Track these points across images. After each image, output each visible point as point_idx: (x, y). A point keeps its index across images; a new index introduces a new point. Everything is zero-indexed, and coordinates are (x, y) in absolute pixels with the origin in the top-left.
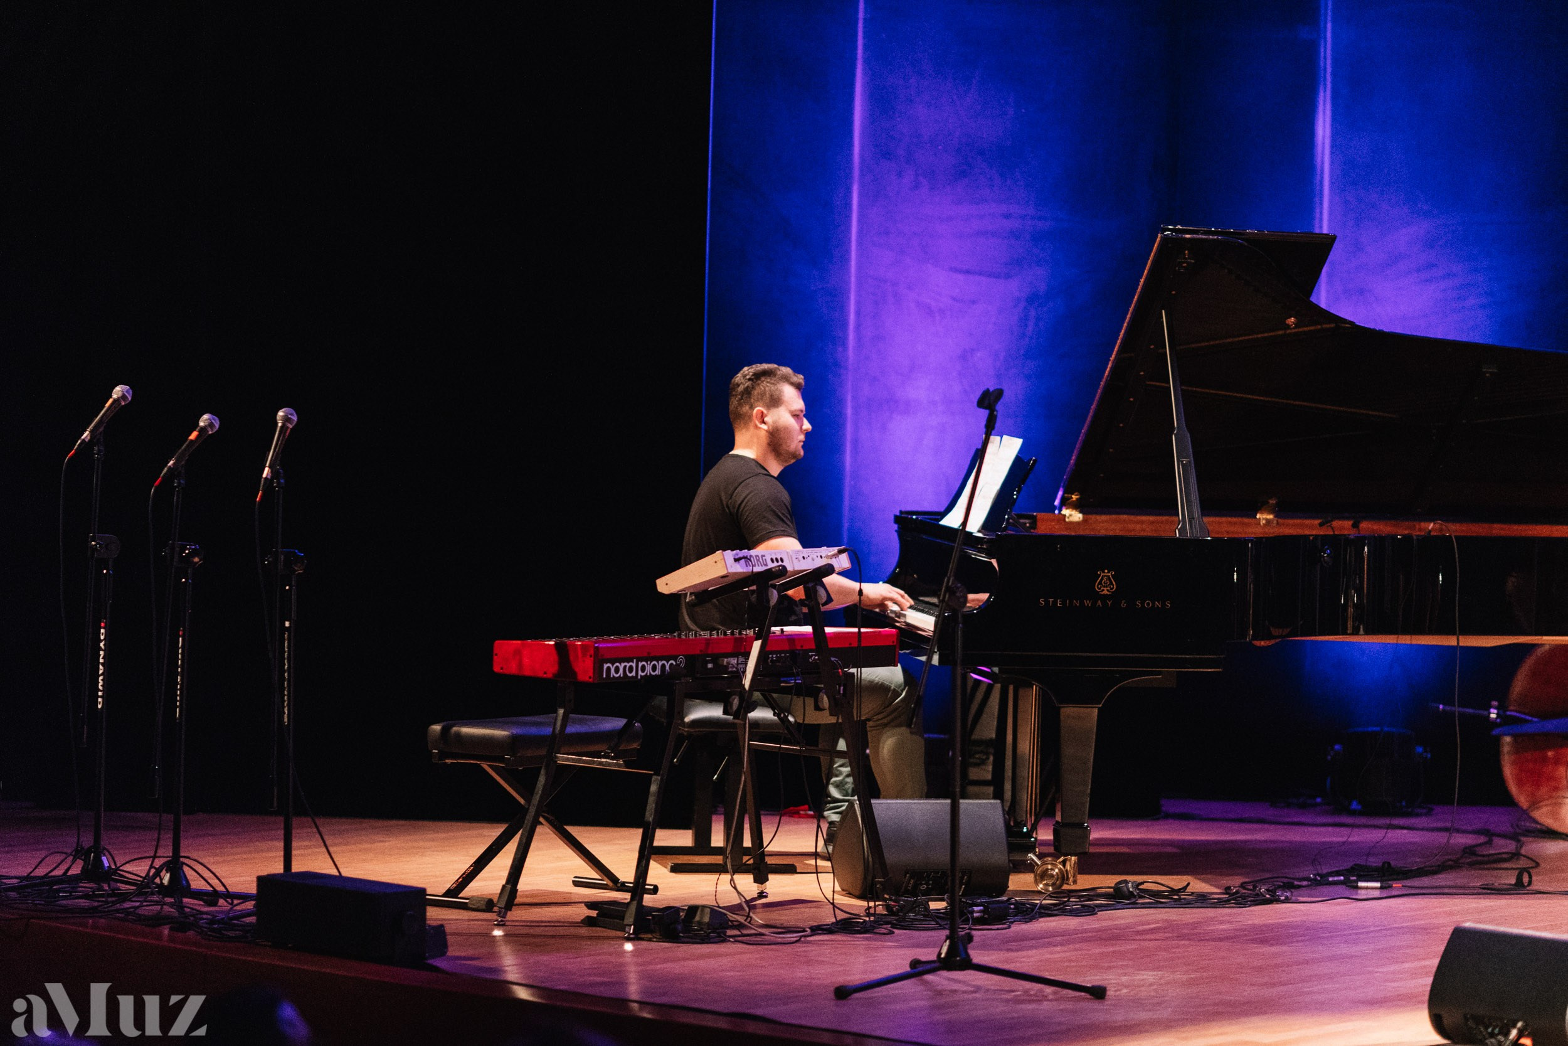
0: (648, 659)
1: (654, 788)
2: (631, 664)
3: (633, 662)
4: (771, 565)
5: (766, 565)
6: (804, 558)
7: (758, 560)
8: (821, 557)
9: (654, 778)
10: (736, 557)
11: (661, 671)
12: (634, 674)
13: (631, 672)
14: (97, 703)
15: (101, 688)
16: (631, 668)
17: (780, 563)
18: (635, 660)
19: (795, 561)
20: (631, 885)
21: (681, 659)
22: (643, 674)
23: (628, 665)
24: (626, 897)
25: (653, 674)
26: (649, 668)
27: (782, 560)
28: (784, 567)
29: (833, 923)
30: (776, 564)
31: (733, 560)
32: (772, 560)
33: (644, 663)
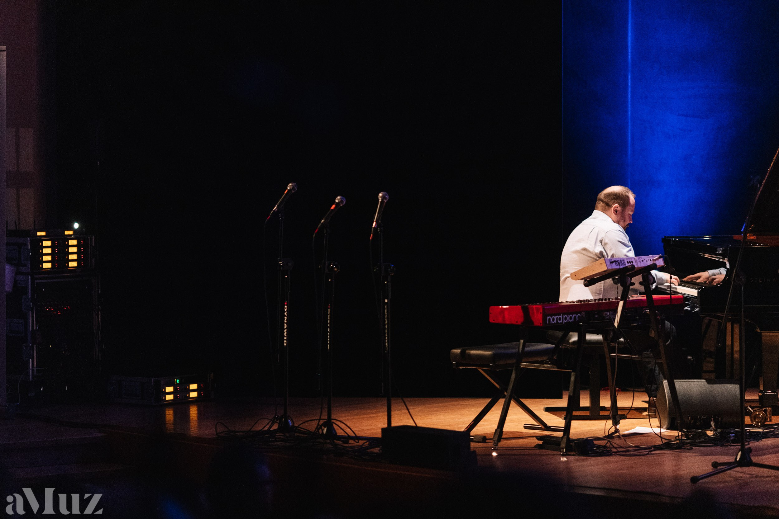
0: (568, 314)
1: (572, 379)
2: (560, 316)
3: (561, 315)
4: (627, 265)
5: (625, 265)
6: (642, 261)
7: (621, 263)
8: (650, 260)
9: (572, 373)
10: (611, 261)
11: (574, 320)
12: (561, 321)
13: (560, 320)
14: (284, 343)
15: (285, 335)
16: (560, 318)
17: (632, 264)
18: (562, 315)
19: (639, 263)
20: (563, 428)
21: (583, 313)
22: (566, 321)
23: (558, 317)
24: (560, 434)
25: (570, 321)
26: (568, 318)
27: (632, 262)
28: (634, 266)
29: (661, 444)
30: (629, 264)
31: (609, 262)
32: (628, 262)
33: (566, 316)
